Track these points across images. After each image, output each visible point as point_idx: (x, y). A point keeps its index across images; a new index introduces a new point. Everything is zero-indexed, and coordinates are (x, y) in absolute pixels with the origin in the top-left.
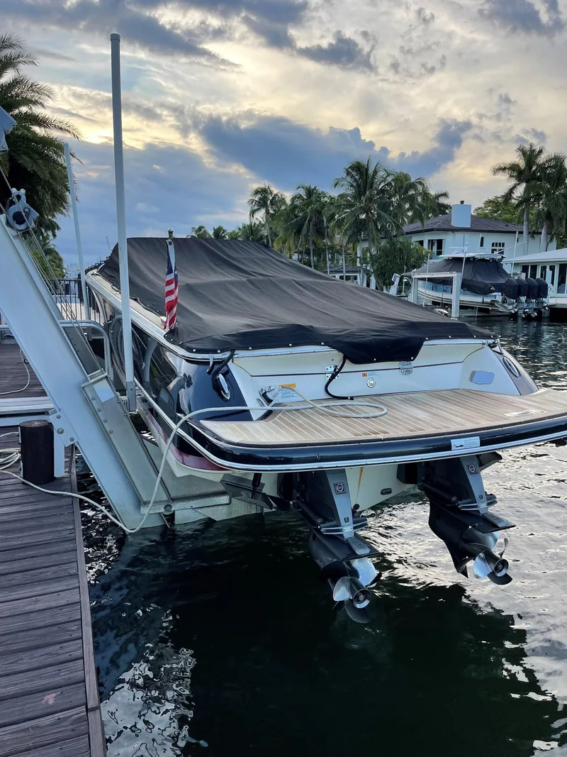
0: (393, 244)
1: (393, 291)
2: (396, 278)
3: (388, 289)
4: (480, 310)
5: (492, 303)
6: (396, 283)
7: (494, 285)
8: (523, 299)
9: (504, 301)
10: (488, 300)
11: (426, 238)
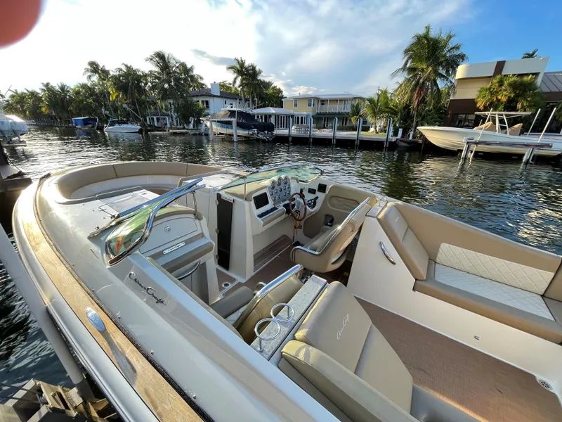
0: (186, 101)
1: (191, 126)
2: (192, 120)
3: (188, 125)
4: (245, 137)
5: (252, 134)
6: (192, 122)
7: (253, 125)
8: (266, 132)
9: (258, 133)
10: (251, 133)
11: (201, 99)
